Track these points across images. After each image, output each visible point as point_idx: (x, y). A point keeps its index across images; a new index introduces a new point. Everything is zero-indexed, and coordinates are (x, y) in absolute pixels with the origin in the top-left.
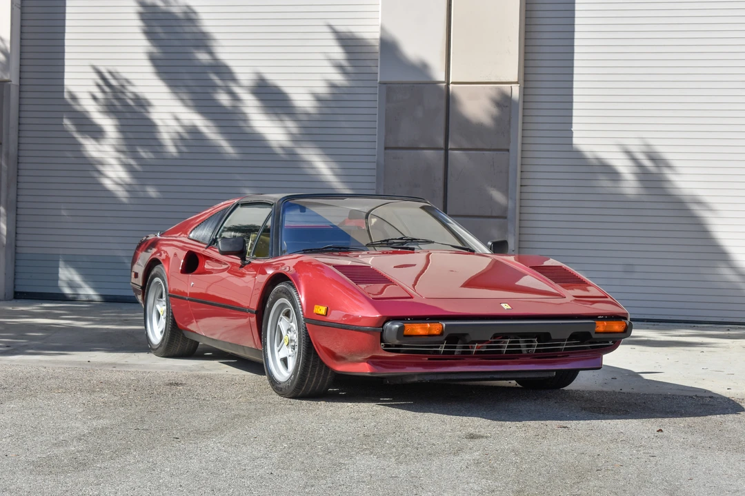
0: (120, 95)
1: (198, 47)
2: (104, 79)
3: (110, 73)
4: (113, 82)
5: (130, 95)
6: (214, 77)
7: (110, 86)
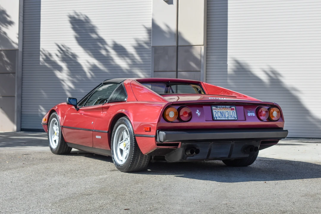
0: (67, 54)
1: (92, 32)
2: (60, 48)
3: (62, 46)
4: (64, 49)
5: (70, 54)
6: (99, 44)
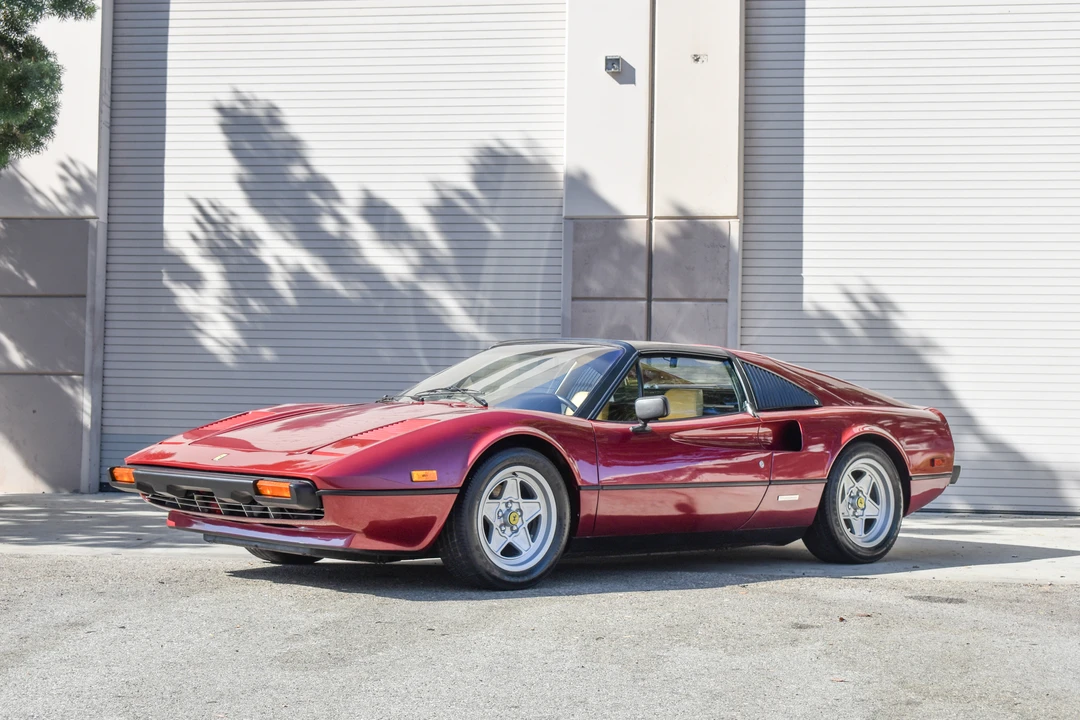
7: (213, 222)
